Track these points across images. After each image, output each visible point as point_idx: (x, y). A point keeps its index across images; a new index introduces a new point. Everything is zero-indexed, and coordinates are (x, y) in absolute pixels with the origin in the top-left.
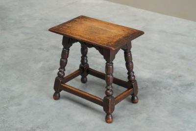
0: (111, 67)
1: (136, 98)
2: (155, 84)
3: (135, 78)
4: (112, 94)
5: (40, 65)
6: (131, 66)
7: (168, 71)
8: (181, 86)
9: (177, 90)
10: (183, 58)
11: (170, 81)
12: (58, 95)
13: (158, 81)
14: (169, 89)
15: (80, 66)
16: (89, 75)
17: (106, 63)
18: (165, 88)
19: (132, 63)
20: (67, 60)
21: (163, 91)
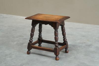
0: (57, 32)
1: (67, 50)
2: (74, 46)
3: (66, 40)
4: (58, 46)
5: (15, 43)
6: (65, 34)
7: (78, 41)
8: (87, 46)
9: (85, 47)
10: (84, 36)
11: (80, 45)
12: (29, 52)
13: (75, 45)
14: (81, 47)
15: (38, 38)
16: (42, 43)
17: (55, 31)
18: (79, 47)
19: (65, 32)
20: (34, 33)
21: (79, 48)
